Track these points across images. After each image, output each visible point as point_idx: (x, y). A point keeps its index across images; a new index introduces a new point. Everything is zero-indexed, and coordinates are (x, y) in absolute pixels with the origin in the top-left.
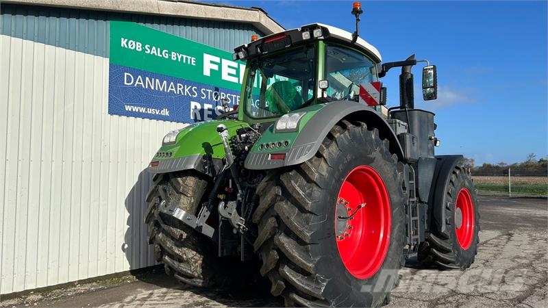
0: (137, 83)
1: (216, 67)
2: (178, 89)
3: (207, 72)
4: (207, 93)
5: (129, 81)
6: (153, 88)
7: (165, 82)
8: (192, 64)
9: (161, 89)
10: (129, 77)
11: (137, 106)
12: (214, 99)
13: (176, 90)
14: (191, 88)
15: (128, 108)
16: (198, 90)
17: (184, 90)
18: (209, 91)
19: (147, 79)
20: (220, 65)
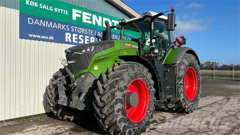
0: (35, 23)
1: (79, 16)
2: (59, 26)
3: (74, 18)
4: (74, 29)
5: (30, 21)
6: (44, 26)
7: (51, 23)
8: (66, 14)
9: (49, 26)
10: (30, 20)
11: (36, 34)
12: (78, 32)
13: (58, 27)
14: (66, 26)
15: (30, 35)
16: (70, 27)
17: (62, 27)
18: (76, 27)
19: (41, 21)
20: (82, 15)
